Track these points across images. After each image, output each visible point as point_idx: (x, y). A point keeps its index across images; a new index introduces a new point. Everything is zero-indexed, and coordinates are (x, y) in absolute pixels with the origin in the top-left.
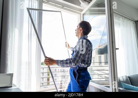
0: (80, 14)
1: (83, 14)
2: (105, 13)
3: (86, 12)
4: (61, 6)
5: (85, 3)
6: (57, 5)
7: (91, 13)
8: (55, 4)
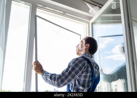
0: (89, 23)
1: (92, 24)
2: (121, 22)
3: (97, 20)
4: (62, 13)
5: (95, 8)
6: (56, 10)
7: (102, 22)
8: (53, 10)
